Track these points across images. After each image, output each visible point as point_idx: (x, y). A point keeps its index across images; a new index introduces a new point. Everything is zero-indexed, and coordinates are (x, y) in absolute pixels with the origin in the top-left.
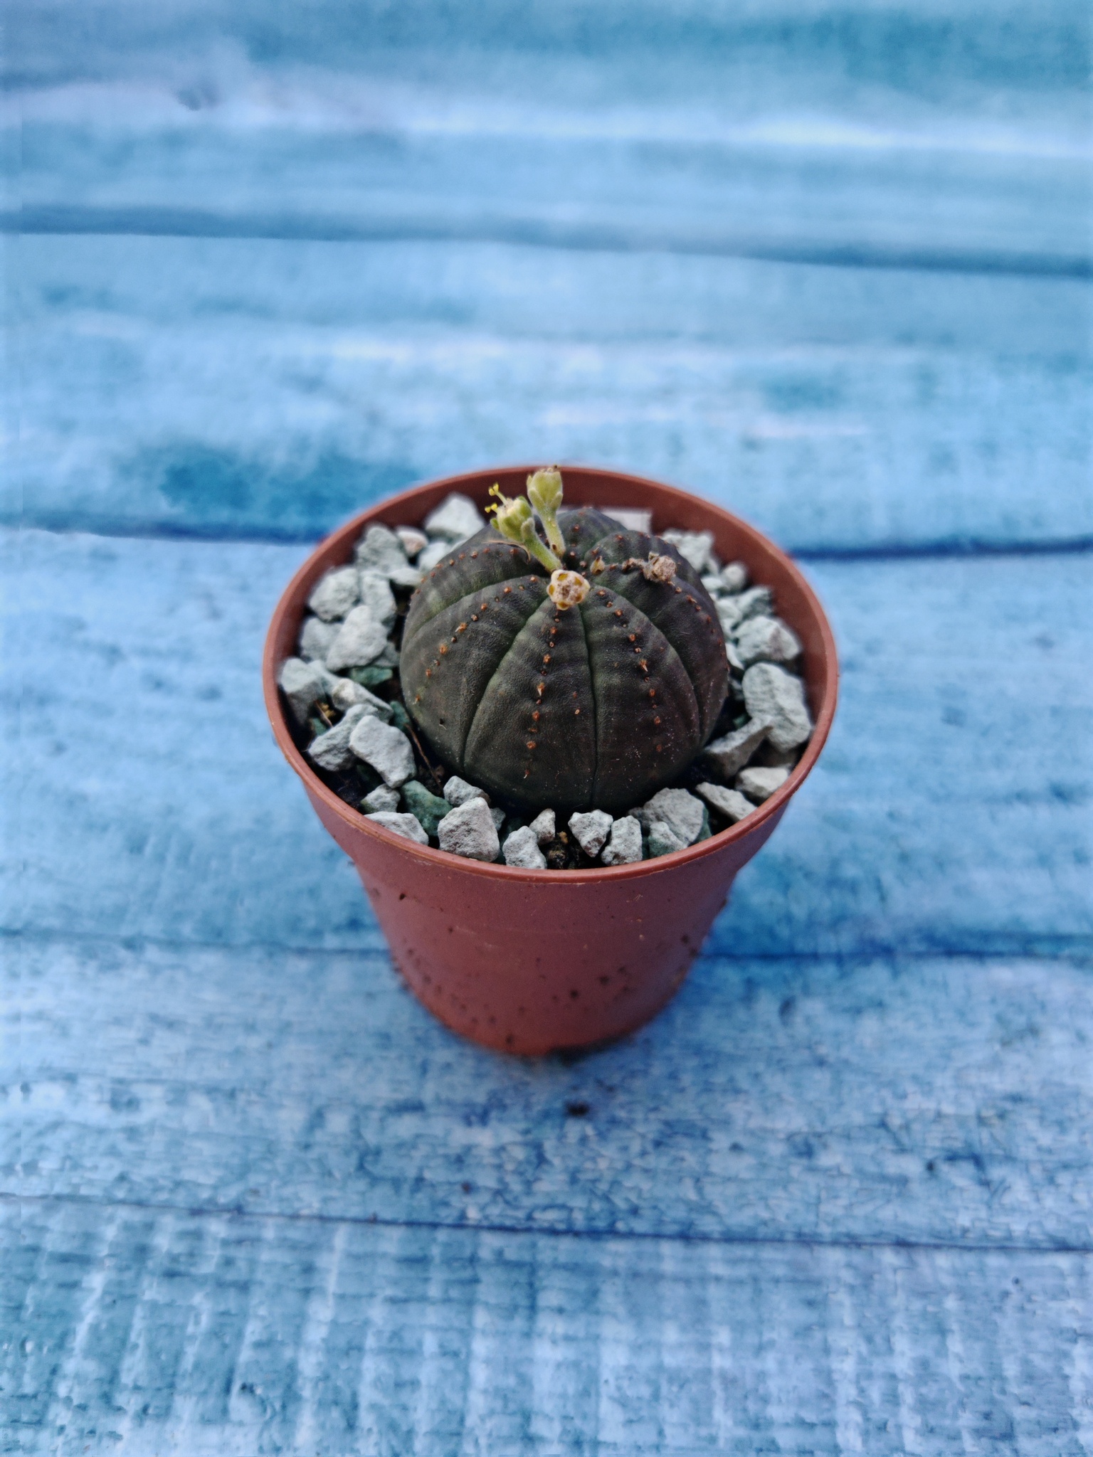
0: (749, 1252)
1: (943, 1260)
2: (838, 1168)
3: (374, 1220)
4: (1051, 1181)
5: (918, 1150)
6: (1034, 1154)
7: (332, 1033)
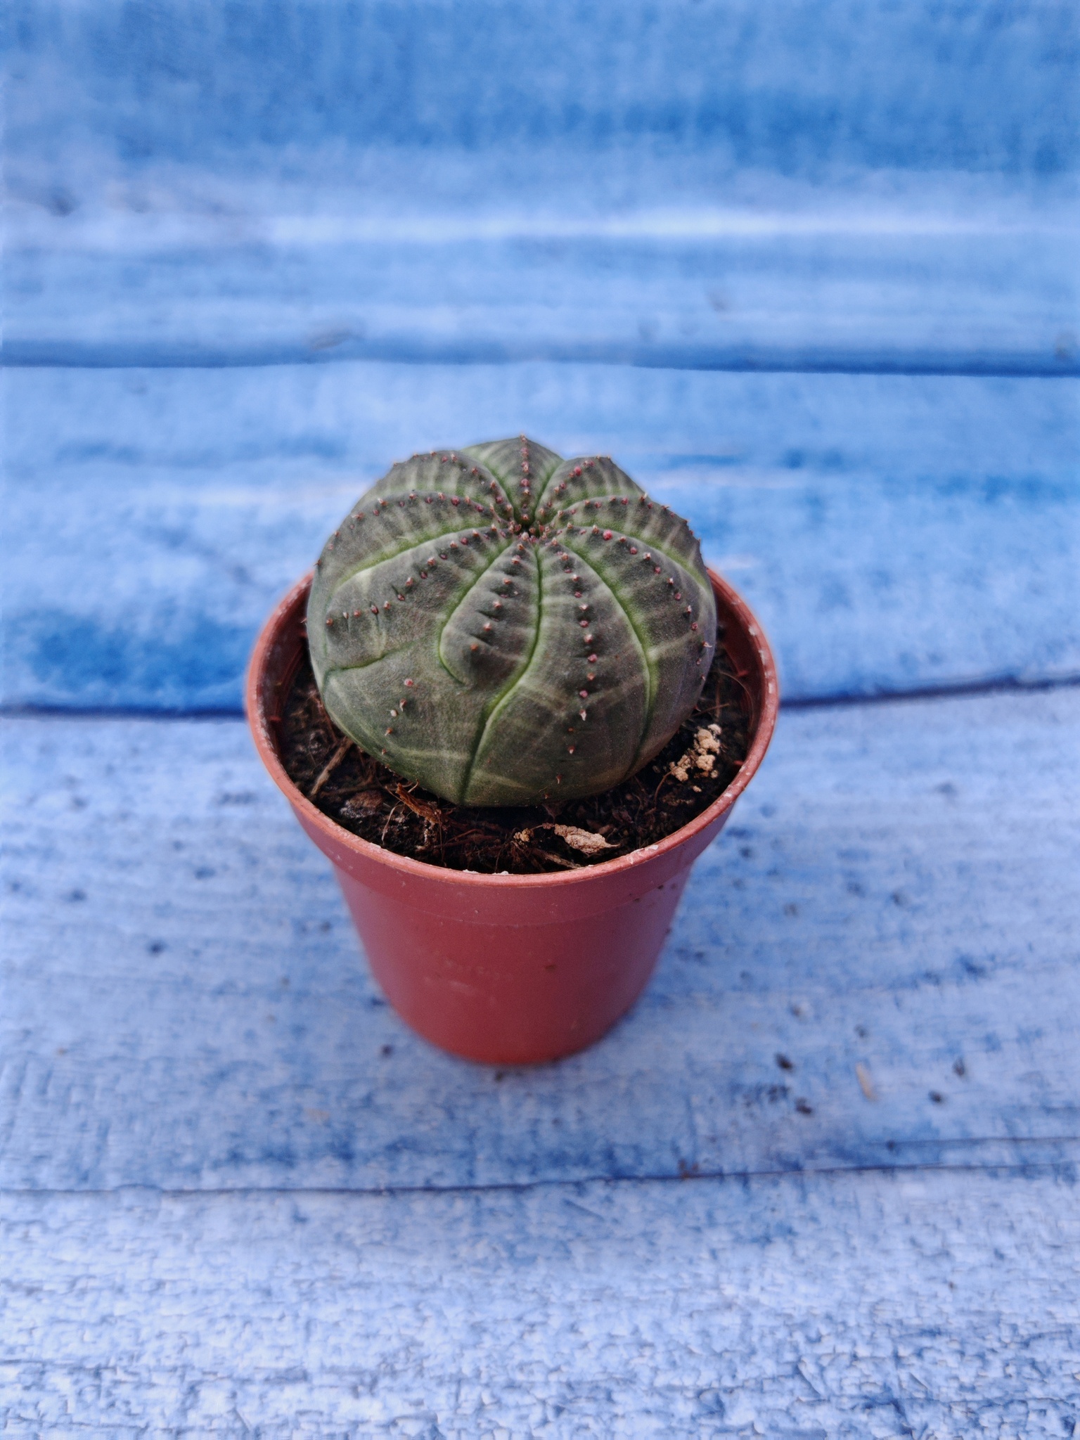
2: (753, 1425)
4: (976, 1424)
5: (834, 1400)
6: (957, 1394)
7: (209, 1292)
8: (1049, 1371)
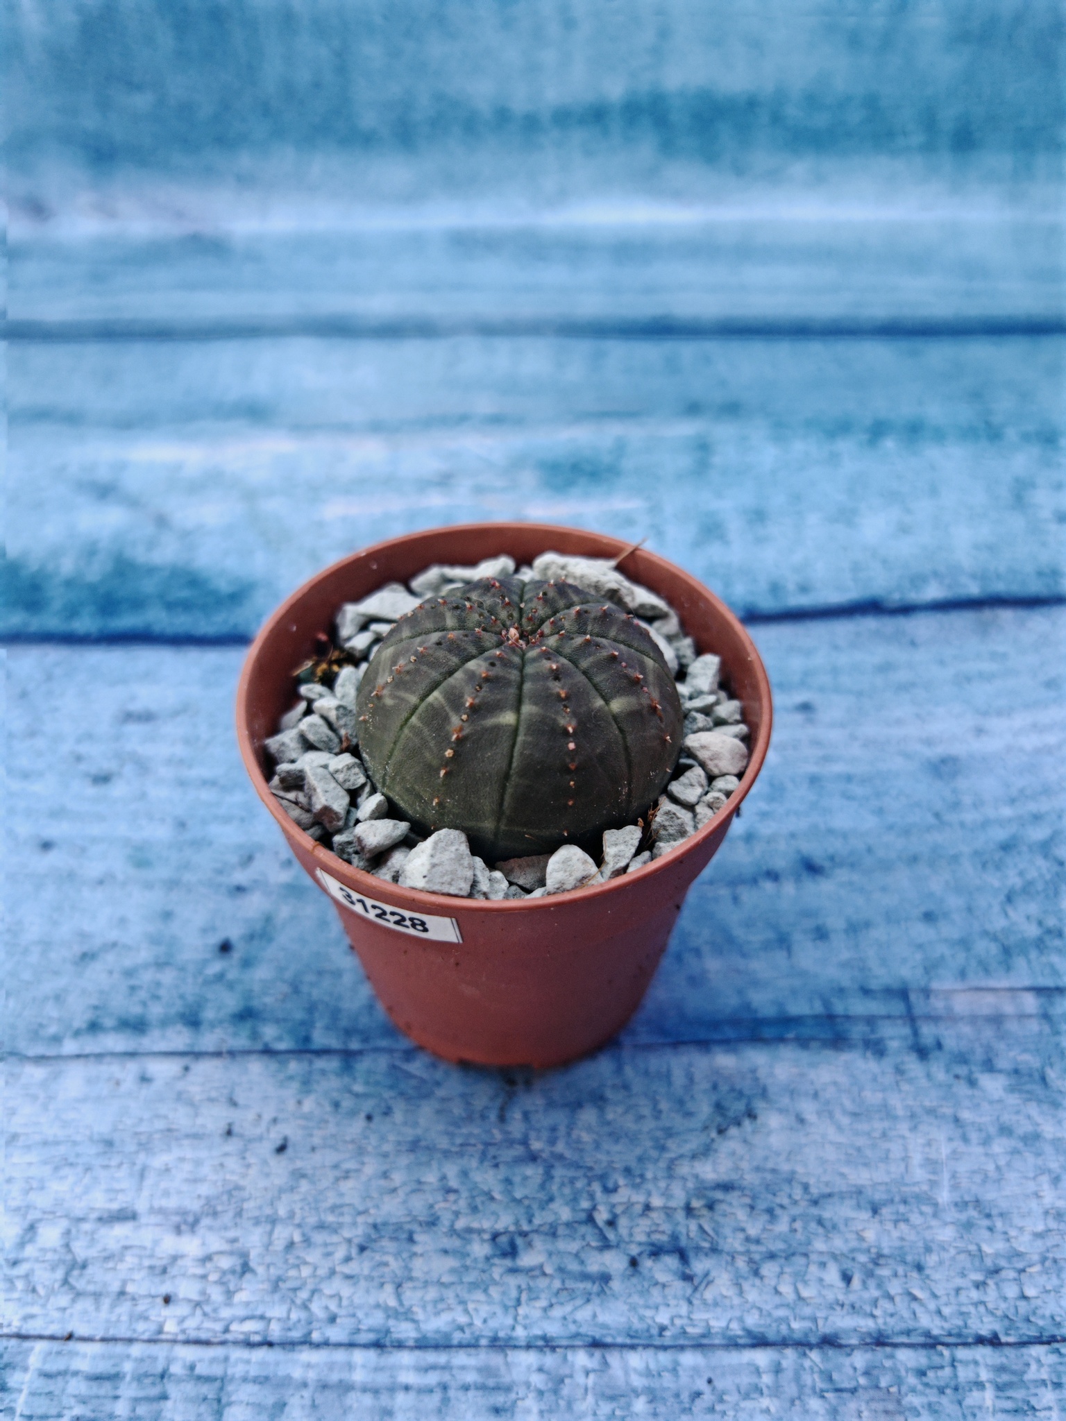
0: (441, 1358)
1: (636, 1360)
2: (541, 1267)
3: (70, 1337)
4: (756, 1273)
5: (623, 1245)
6: (741, 1244)
7: (57, 1143)
8: (834, 1227)
